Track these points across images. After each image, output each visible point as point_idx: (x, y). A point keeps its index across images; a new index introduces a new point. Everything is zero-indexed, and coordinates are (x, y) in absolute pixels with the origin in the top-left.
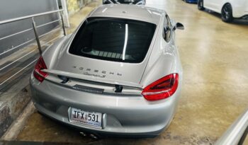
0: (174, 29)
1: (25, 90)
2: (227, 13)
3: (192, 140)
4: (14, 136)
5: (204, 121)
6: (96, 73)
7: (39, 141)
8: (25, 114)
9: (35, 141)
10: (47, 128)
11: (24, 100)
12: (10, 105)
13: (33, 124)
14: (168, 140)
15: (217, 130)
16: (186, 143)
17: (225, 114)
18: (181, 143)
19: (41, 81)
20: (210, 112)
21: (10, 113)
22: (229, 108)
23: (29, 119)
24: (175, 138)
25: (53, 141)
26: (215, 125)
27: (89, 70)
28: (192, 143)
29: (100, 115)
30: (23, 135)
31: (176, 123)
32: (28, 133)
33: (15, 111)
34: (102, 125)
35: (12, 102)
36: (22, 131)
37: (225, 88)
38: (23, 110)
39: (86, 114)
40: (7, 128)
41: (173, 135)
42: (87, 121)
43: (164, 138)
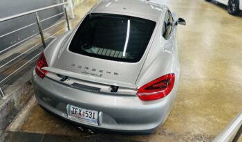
0: (176, 24)
1: (29, 83)
2: (234, 5)
3: (186, 137)
4: (19, 126)
5: (200, 118)
6: (93, 72)
7: (41, 132)
8: (29, 106)
9: (37, 132)
10: (50, 120)
11: (28, 93)
12: (15, 98)
13: (37, 116)
14: (163, 136)
15: (212, 128)
16: (180, 140)
17: (222, 112)
18: (175, 139)
19: (43, 78)
20: (207, 109)
21: (15, 105)
22: (226, 106)
23: (33, 110)
24: (169, 134)
25: (54, 133)
26: (211, 123)
27: (88, 68)
28: (186, 140)
29: (96, 112)
30: (27, 126)
31: (172, 119)
32: (32, 124)
33: (20, 103)
34: (98, 122)
35: (17, 95)
36: (26, 122)
37: (224, 85)
38: (27, 102)
39: (83, 110)
40: (12, 119)
41: (167, 131)
42: (85, 117)
43: (159, 134)
